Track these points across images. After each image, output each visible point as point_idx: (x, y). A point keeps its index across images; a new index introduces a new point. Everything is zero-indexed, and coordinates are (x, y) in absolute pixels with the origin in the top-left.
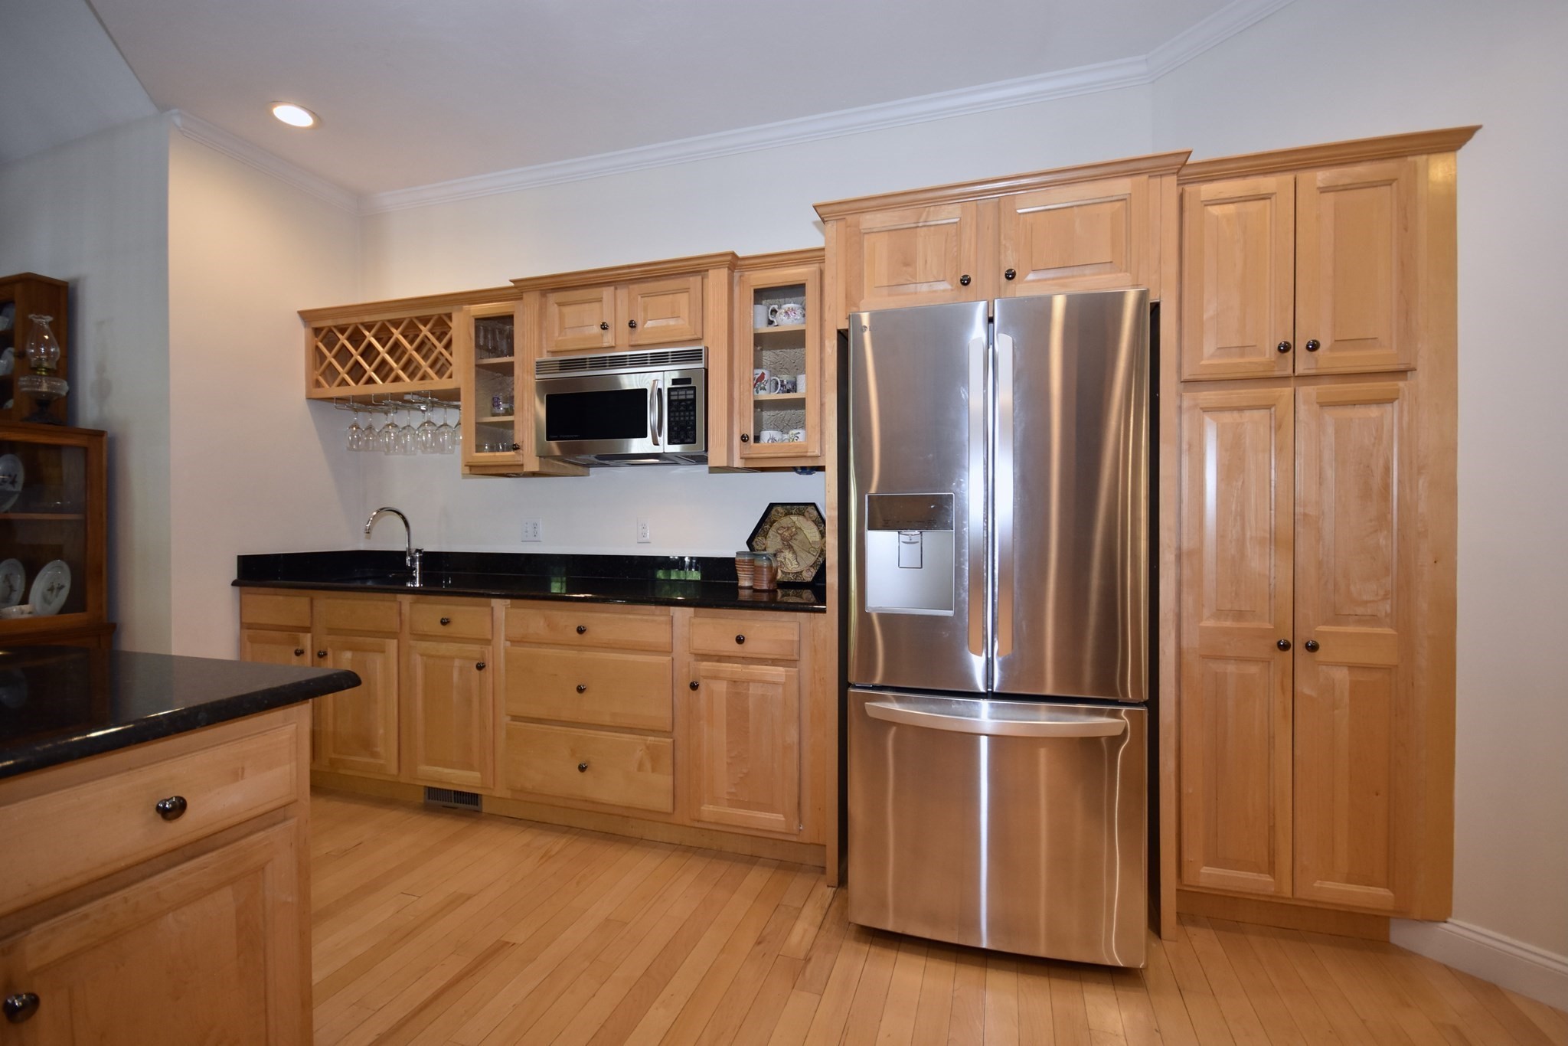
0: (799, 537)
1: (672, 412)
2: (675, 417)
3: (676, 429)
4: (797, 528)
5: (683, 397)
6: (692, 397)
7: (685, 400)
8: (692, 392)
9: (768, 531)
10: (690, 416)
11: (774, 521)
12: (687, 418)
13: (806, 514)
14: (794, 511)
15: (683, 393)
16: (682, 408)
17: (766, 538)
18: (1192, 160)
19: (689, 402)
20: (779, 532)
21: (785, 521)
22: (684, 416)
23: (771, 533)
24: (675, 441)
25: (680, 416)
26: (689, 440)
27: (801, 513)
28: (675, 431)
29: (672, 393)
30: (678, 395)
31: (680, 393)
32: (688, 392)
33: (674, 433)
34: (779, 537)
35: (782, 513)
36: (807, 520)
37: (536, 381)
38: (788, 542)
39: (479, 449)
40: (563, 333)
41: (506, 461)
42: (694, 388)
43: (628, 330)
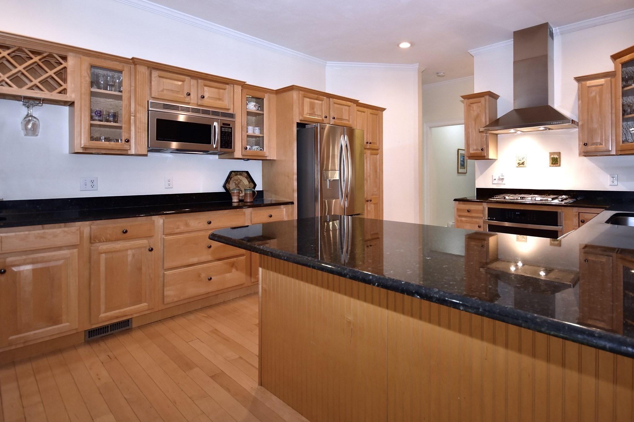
0: (241, 183)
1: (222, 136)
2: (223, 138)
3: (224, 142)
4: (240, 180)
5: (227, 131)
6: (230, 131)
7: (228, 132)
8: (231, 129)
9: (230, 182)
10: (229, 138)
11: (232, 178)
12: (229, 139)
13: (243, 175)
14: (238, 174)
15: (227, 129)
16: (226, 135)
17: (229, 184)
18: (359, 102)
19: (229, 133)
20: (234, 181)
21: (236, 177)
22: (227, 138)
23: (231, 182)
24: (224, 147)
25: (226, 138)
26: (229, 147)
27: (241, 175)
28: (223, 143)
29: (222, 128)
30: (225, 130)
31: (226, 129)
32: (229, 129)
33: (223, 144)
34: (234, 184)
35: (234, 175)
36: (244, 177)
37: (148, 110)
38: (237, 185)
39: (92, 138)
40: (163, 91)
41: (115, 147)
42: (231, 128)
43: (199, 98)
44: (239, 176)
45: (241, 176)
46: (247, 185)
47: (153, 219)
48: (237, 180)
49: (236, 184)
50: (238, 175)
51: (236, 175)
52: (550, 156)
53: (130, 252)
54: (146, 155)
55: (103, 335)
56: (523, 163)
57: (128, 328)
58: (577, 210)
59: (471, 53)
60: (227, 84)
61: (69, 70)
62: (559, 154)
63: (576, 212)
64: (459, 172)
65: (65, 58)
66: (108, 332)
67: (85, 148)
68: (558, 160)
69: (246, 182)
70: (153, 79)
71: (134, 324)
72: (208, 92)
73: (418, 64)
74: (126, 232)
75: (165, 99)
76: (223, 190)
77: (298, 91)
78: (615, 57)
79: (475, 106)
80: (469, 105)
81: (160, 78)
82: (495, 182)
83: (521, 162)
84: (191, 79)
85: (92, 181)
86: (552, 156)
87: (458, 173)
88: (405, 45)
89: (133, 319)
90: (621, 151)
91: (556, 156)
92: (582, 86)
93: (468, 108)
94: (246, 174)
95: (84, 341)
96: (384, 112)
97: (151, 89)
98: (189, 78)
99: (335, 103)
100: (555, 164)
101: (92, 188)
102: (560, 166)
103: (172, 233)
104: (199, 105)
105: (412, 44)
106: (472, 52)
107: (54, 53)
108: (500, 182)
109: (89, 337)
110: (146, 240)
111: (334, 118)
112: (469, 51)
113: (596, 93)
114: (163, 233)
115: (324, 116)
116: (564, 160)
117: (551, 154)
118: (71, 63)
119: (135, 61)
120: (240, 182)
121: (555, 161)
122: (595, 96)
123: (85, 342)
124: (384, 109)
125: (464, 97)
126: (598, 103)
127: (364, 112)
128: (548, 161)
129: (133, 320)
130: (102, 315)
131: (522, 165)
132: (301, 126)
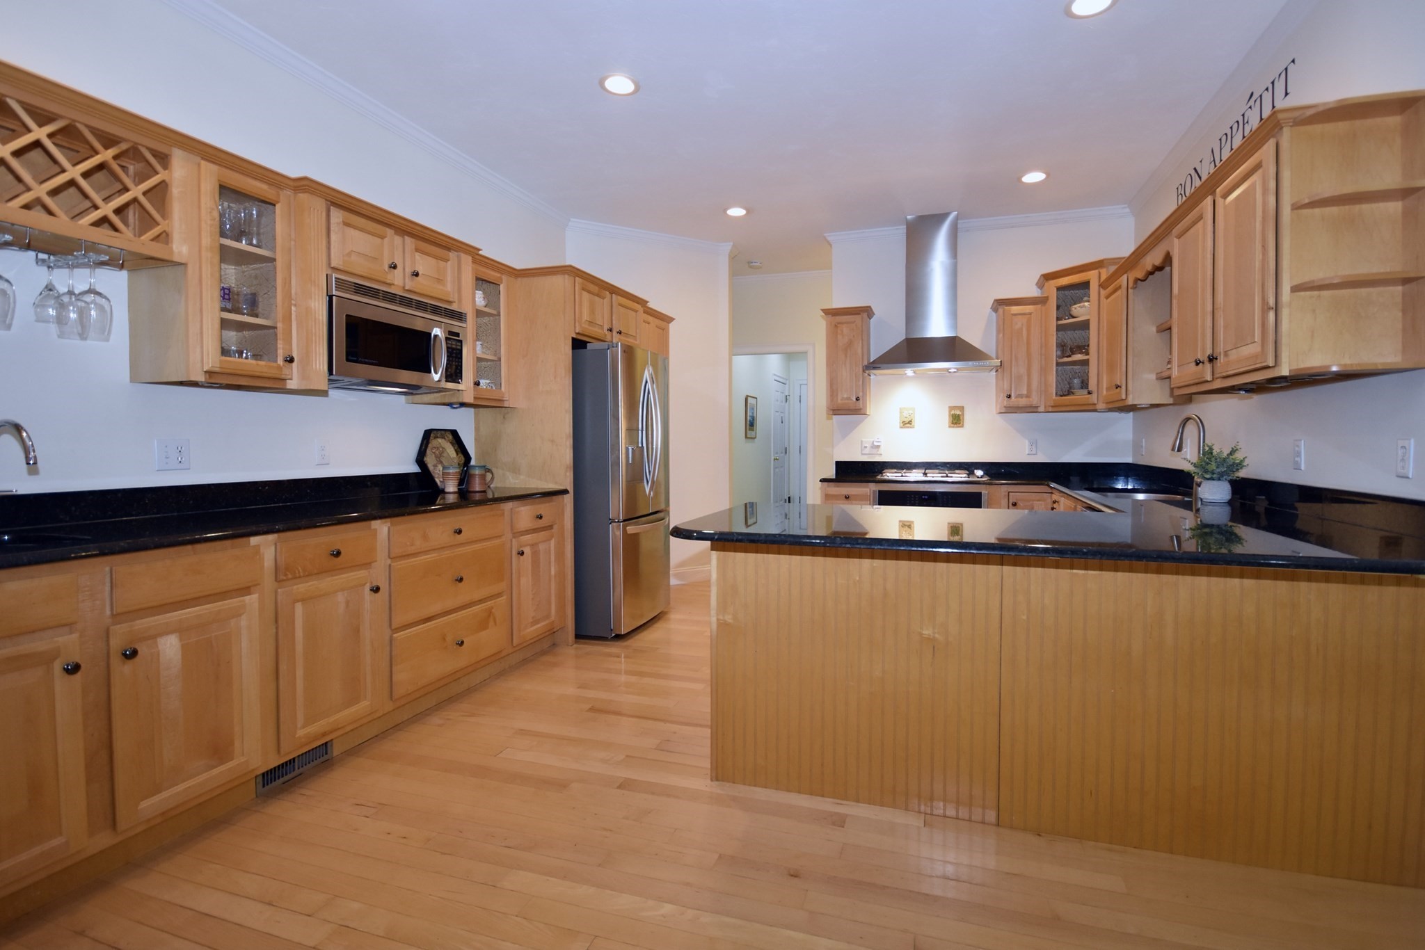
0: (445, 455)
1: (449, 357)
2: (450, 360)
3: (450, 370)
4: (442, 447)
5: (455, 346)
6: (460, 348)
7: (456, 349)
8: (460, 344)
9: (425, 450)
10: (457, 362)
11: (428, 443)
12: (457, 364)
13: (448, 437)
14: (441, 435)
16: (454, 355)
17: (425, 456)
19: (458, 350)
20: (433, 450)
21: (435, 443)
23: (427, 451)
24: (450, 380)
25: (453, 361)
26: (458, 381)
27: (444, 437)
29: (448, 342)
30: (452, 344)
31: (454, 343)
32: (458, 344)
33: (448, 373)
34: (433, 455)
35: (433, 436)
36: (449, 442)
37: (331, 297)
38: (439, 458)
39: (225, 352)
40: (349, 254)
41: (266, 373)
42: (461, 341)
43: (407, 275)
44: (440, 440)
45: (443, 440)
46: (454, 458)
47: (373, 527)
48: (438, 448)
49: (436, 457)
50: (438, 437)
51: (436, 437)
52: (950, 411)
53: (341, 598)
54: (324, 393)
55: (286, 778)
56: (910, 422)
57: (326, 757)
58: (1006, 489)
59: (829, 239)
60: (449, 249)
61: (175, 191)
62: (962, 408)
63: (1005, 492)
64: (748, 436)
65: (164, 159)
66: (294, 770)
67: (209, 373)
68: (961, 418)
69: (451, 451)
70: (333, 227)
71: (336, 750)
72: (424, 264)
73: (732, 244)
74: (338, 554)
75: (355, 275)
76: (415, 469)
77: (572, 278)
78: (1048, 277)
79: (845, 329)
80: (836, 326)
81: (345, 227)
82: (867, 451)
83: (907, 420)
84: (395, 234)
85: (179, 448)
86: (953, 412)
87: (746, 437)
88: (737, 212)
89: (334, 741)
90: (1052, 407)
91: (958, 412)
92: (1004, 311)
93: (833, 331)
94: (451, 437)
95: (254, 796)
96: (671, 325)
97: (329, 248)
98: (393, 232)
99: (620, 305)
100: (956, 423)
101: (180, 464)
102: (962, 426)
103: (404, 554)
104: (407, 290)
105: (748, 211)
106: (831, 237)
107: (143, 146)
108: (874, 451)
109: (264, 786)
110: (365, 571)
111: (620, 333)
112: (825, 235)
113: (1022, 325)
114: (387, 554)
115: (606, 327)
116: (968, 418)
117: (951, 408)
118: (180, 170)
119: (305, 185)
120: (443, 452)
121: (956, 420)
122: (1022, 329)
123: (257, 796)
124: (672, 319)
125: (828, 312)
126: (1025, 341)
127: (649, 323)
128: (946, 419)
129: (335, 743)
130: (301, 733)
131: (908, 425)
132: (578, 344)
